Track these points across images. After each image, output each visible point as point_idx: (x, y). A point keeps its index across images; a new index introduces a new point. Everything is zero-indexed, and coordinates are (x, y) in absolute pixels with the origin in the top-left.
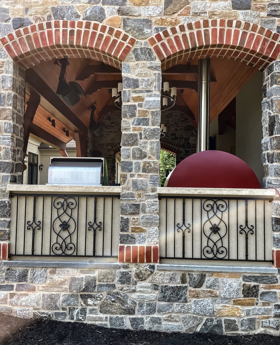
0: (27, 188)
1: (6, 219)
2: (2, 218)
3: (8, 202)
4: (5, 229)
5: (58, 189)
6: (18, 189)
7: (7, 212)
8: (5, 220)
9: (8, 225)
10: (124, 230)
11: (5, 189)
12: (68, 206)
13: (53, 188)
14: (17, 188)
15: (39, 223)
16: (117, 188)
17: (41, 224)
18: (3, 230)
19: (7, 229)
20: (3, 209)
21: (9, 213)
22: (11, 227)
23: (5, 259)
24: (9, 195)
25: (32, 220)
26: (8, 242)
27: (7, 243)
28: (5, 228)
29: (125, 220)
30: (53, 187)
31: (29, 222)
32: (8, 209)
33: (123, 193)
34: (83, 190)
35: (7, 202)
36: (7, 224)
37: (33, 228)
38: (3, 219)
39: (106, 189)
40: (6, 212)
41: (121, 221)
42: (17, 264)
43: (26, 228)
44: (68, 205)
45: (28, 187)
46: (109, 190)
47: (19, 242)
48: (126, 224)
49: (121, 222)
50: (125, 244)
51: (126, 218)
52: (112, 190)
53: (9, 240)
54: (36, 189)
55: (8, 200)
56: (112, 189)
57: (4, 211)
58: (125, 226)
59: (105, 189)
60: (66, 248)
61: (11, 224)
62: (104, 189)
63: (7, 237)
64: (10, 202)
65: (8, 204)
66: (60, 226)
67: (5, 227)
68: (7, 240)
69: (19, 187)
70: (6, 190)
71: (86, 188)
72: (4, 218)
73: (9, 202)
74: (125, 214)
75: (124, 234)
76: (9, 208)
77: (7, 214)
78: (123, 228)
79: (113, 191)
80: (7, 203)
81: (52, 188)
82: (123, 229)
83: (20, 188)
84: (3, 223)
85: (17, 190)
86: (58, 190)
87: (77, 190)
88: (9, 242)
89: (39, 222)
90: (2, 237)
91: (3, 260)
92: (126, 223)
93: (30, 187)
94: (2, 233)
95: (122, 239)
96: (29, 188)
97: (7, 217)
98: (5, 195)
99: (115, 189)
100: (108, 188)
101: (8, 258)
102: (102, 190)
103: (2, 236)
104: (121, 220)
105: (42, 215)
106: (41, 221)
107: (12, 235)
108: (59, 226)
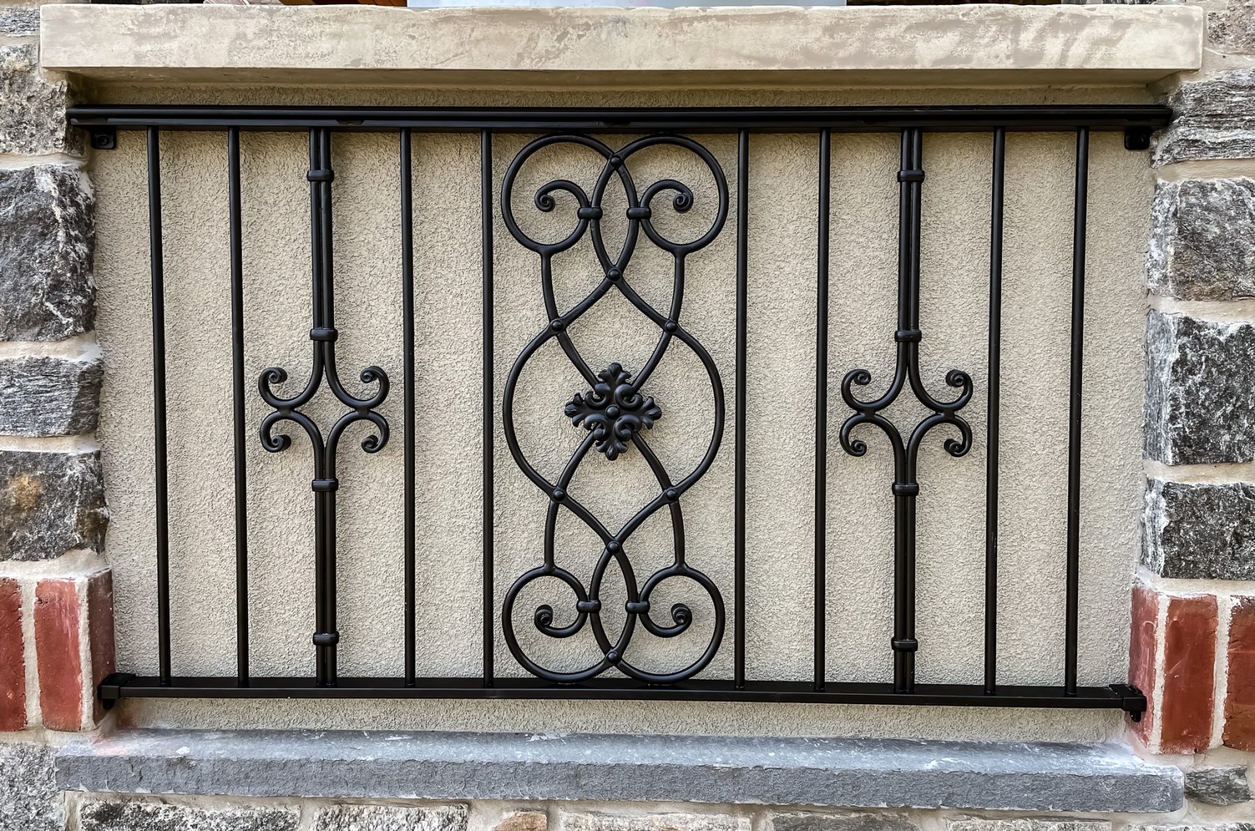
0: (241, 36)
1: (48, 349)
2: (9, 346)
3: (61, 183)
4: (53, 447)
5: (545, 41)
6: (146, 47)
7: (57, 286)
8: (45, 362)
9: (76, 406)
10: (1215, 447)
11: (27, 52)
12: (640, 218)
13: (504, 39)
14: (141, 38)
15: (375, 385)
16: (1156, 26)
17: (397, 393)
18: (32, 457)
19: (70, 448)
20: (14, 252)
21: (80, 290)
22: (107, 429)
23: (72, 727)
24: (69, 116)
25: (302, 364)
26: (88, 564)
27: (81, 580)
28: (44, 435)
29: (1224, 347)
30: (503, 29)
31: (281, 376)
32: (65, 256)
33: (1212, 76)
34: (807, 52)
35: (46, 183)
36: (64, 401)
37: (316, 438)
38: (21, 351)
39: (1041, 35)
40: (47, 283)
41: (1181, 362)
42: (180, 776)
43: (252, 432)
44: (648, 215)
45: (250, 28)
46: (1068, 45)
47: (189, 559)
48: (1228, 394)
49: (1183, 368)
50: (1220, 577)
51: (1233, 329)
52: (1096, 43)
53: (100, 547)
54: (325, 45)
55: (58, 164)
56: (1103, 30)
57: (23, 269)
58: (1219, 405)
59: (1027, 38)
60: (632, 613)
61: (108, 397)
62: (1015, 41)
63: (71, 519)
64: (85, 187)
65: (62, 205)
66: (577, 409)
67: (45, 423)
68: (81, 546)
69: (155, 30)
70: (33, 67)
71: (830, 30)
72: (36, 338)
73: (67, 188)
74: (1217, 295)
75: (1206, 483)
76: (69, 239)
77: (58, 304)
78: (1203, 423)
79: (1110, 57)
80: (49, 195)
81: (492, 31)
82: (1202, 442)
83: (167, 36)
84: (31, 386)
85: (138, 56)
86: (548, 55)
87: (738, 55)
88: (97, 570)
89: (374, 374)
90: (23, 524)
91: (49, 734)
92: (1231, 375)
93: (266, 32)
94: (25, 480)
95: (1189, 532)
96: (261, 42)
97: (59, 333)
98: (31, 116)
99: (1130, 33)
100: (1066, 28)
101: (96, 718)
102: (1003, 46)
103: (26, 511)
104: (1182, 348)
105: (397, 316)
106: (395, 370)
107: (125, 500)
108: (569, 414)
